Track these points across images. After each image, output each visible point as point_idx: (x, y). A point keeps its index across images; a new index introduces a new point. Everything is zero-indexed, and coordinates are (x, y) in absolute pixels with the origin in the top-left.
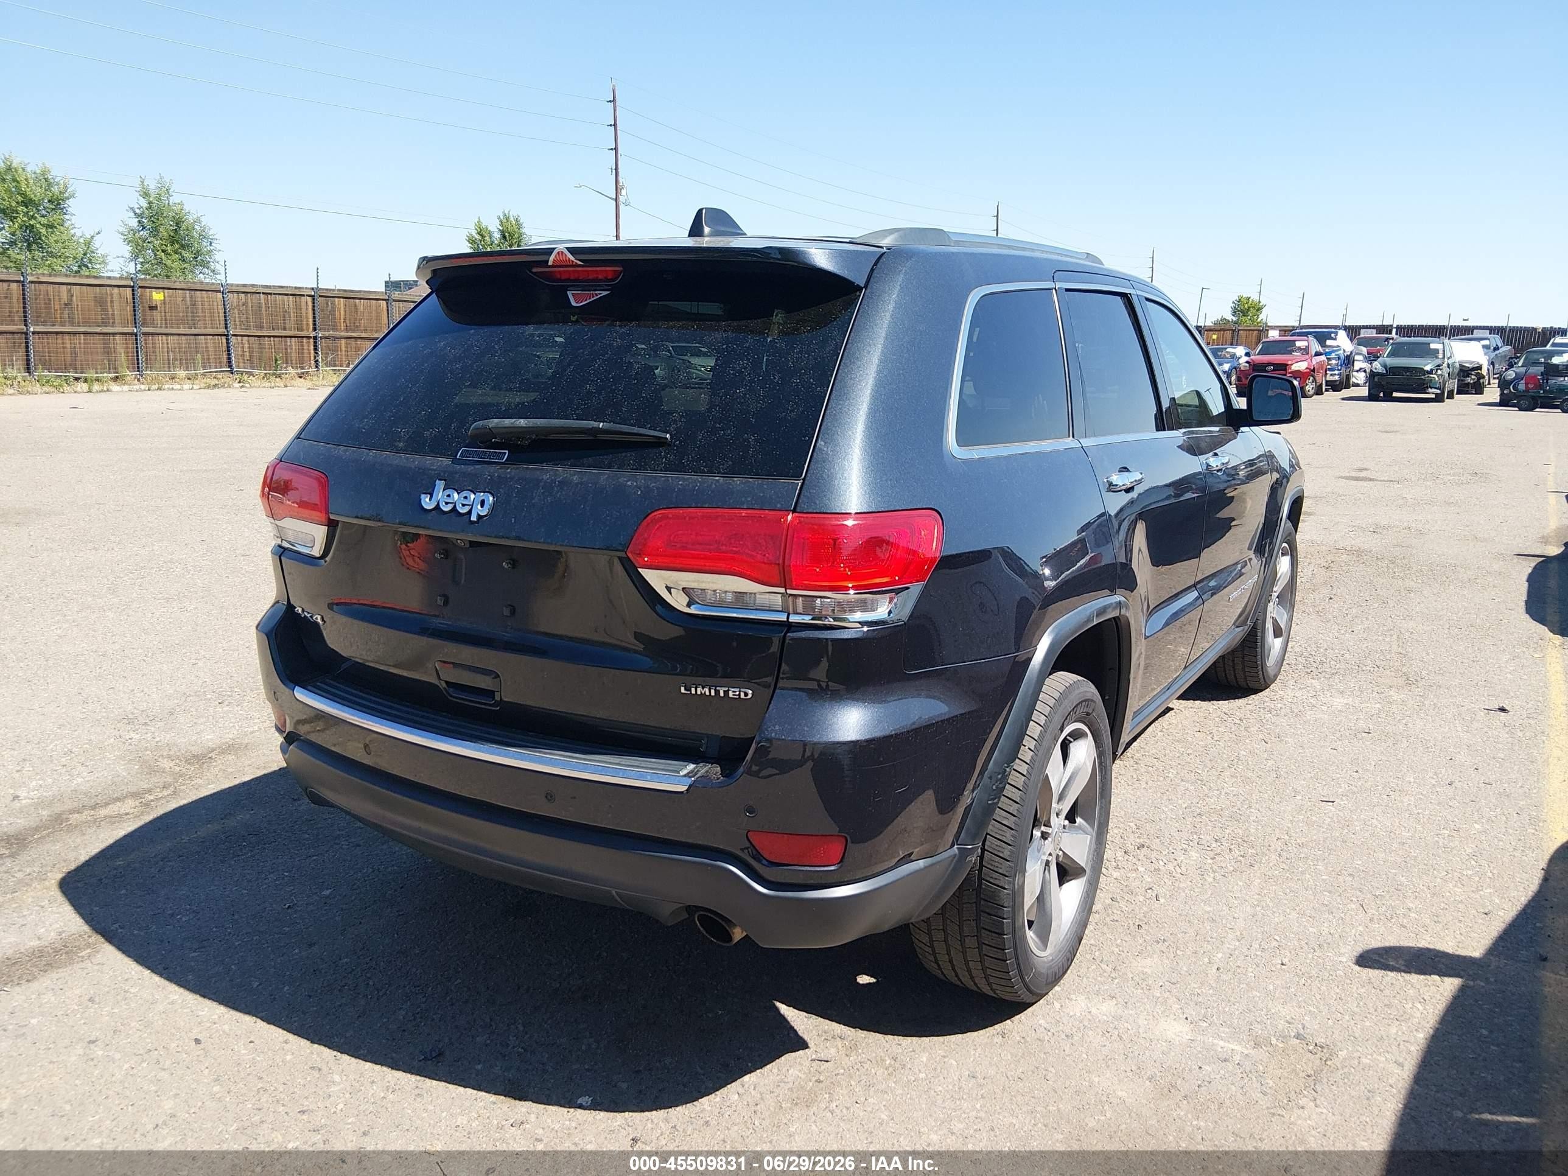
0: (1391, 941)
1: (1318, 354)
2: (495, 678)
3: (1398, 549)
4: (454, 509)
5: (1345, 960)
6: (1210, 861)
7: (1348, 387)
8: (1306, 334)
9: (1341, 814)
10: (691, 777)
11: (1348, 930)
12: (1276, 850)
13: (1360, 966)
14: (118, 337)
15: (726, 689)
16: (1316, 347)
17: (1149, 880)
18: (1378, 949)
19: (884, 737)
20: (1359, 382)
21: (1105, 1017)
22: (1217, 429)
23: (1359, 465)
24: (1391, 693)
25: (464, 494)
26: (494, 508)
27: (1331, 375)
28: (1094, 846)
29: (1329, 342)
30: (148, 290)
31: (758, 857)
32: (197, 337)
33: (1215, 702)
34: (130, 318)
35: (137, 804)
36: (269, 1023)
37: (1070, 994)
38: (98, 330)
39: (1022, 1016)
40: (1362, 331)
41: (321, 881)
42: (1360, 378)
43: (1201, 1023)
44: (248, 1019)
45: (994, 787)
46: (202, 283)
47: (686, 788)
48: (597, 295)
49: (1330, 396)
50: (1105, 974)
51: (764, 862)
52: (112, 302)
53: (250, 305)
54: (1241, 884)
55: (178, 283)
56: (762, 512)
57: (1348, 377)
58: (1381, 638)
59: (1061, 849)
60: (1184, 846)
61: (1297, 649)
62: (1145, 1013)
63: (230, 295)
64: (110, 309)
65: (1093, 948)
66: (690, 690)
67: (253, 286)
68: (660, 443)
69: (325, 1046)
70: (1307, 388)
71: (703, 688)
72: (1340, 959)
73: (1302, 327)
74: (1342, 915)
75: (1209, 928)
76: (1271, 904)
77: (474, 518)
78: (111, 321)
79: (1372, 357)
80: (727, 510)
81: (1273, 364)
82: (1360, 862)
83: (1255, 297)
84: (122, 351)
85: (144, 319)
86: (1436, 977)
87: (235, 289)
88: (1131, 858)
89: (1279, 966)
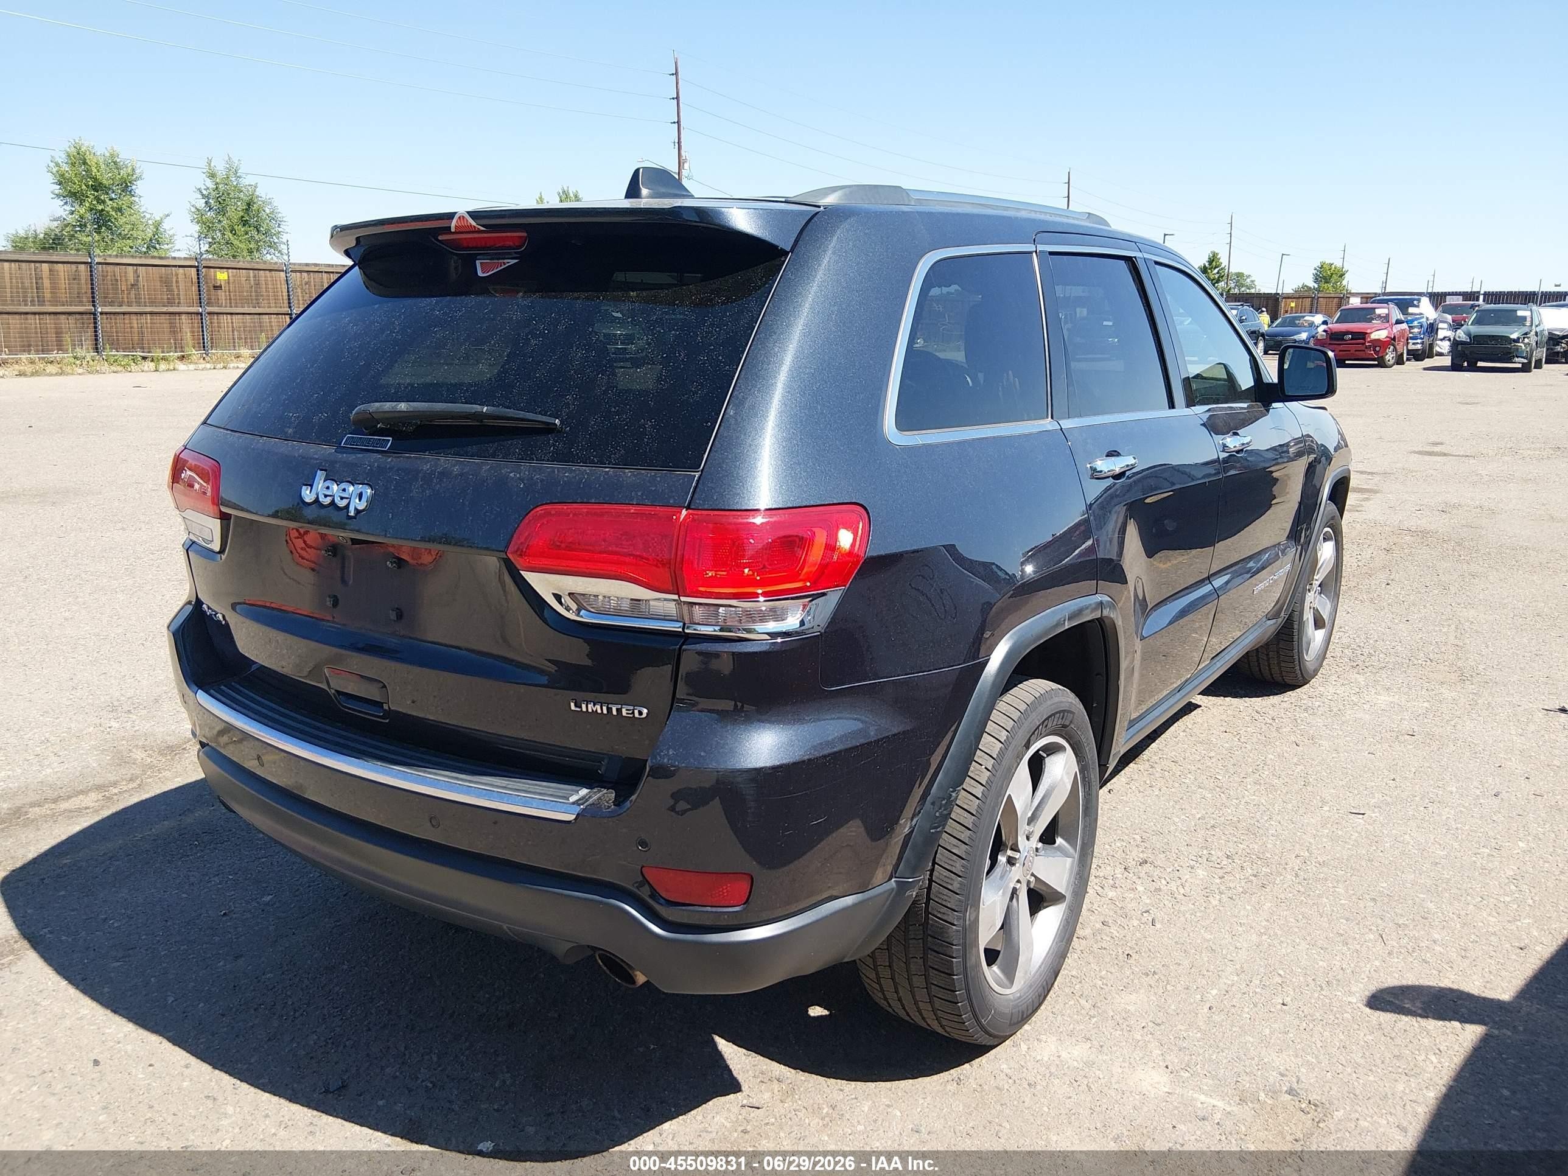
0: (1410, 979)
1: (1398, 322)
2: (382, 687)
3: (1465, 529)
4: (333, 503)
5: (1354, 1001)
6: (1218, 881)
7: (1431, 356)
8: (1386, 302)
9: (1371, 828)
10: (579, 805)
11: (1362, 964)
12: (1293, 869)
13: (1371, 1008)
14: (183, 317)
15: (620, 706)
16: (1396, 314)
17: (1148, 901)
18: (1394, 988)
19: (794, 764)
20: (1442, 351)
21: (1075, 1063)
22: (1245, 405)
23: (1433, 439)
24: (1443, 690)
25: (343, 485)
26: (372, 502)
27: (1414, 344)
28: (1076, 869)
29: (1411, 310)
30: (212, 270)
31: (654, 895)
32: (261, 316)
33: (1247, 699)
34: (196, 297)
35: (100, 797)
36: (174, 1044)
37: (1040, 1034)
38: (164, 309)
39: (983, 1060)
40: (1448, 297)
41: (264, 885)
42: (1444, 347)
43: (1182, 1074)
44: (154, 1039)
45: (937, 814)
46: (265, 262)
47: (574, 816)
48: (505, 264)
49: (1412, 366)
50: (1083, 1011)
51: (662, 901)
52: (177, 282)
53: (312, 283)
54: (1249, 908)
55: (241, 263)
56: (653, 508)
57: (1431, 346)
58: (1437, 629)
59: (1033, 875)
60: (1193, 863)
61: (1345, 640)
62: (1121, 1060)
63: (293, 274)
64: (176, 290)
65: (1073, 980)
66: (581, 707)
67: (316, 265)
68: (550, 429)
69: (226, 1072)
70: (1387, 357)
71: (594, 705)
72: (1350, 999)
73: (1384, 294)
74: (1358, 947)
75: (1206, 959)
76: (1279, 932)
77: (352, 514)
78: (177, 301)
79: (1457, 325)
80: (615, 506)
81: (1352, 333)
82: (1385, 885)
83: (1338, 263)
84: (188, 330)
85: (209, 299)
86: (1456, 1024)
87: (298, 268)
88: (1131, 875)
89: (1279, 1006)
